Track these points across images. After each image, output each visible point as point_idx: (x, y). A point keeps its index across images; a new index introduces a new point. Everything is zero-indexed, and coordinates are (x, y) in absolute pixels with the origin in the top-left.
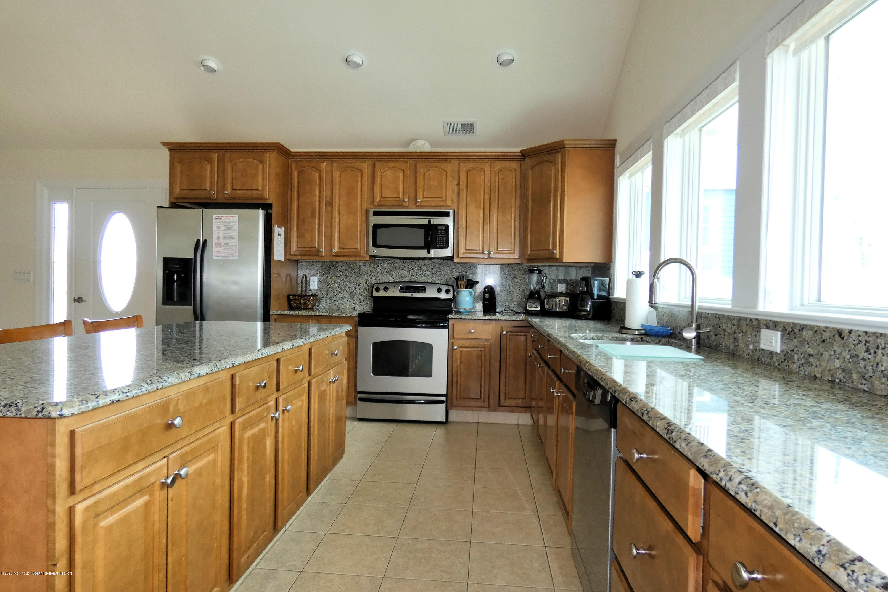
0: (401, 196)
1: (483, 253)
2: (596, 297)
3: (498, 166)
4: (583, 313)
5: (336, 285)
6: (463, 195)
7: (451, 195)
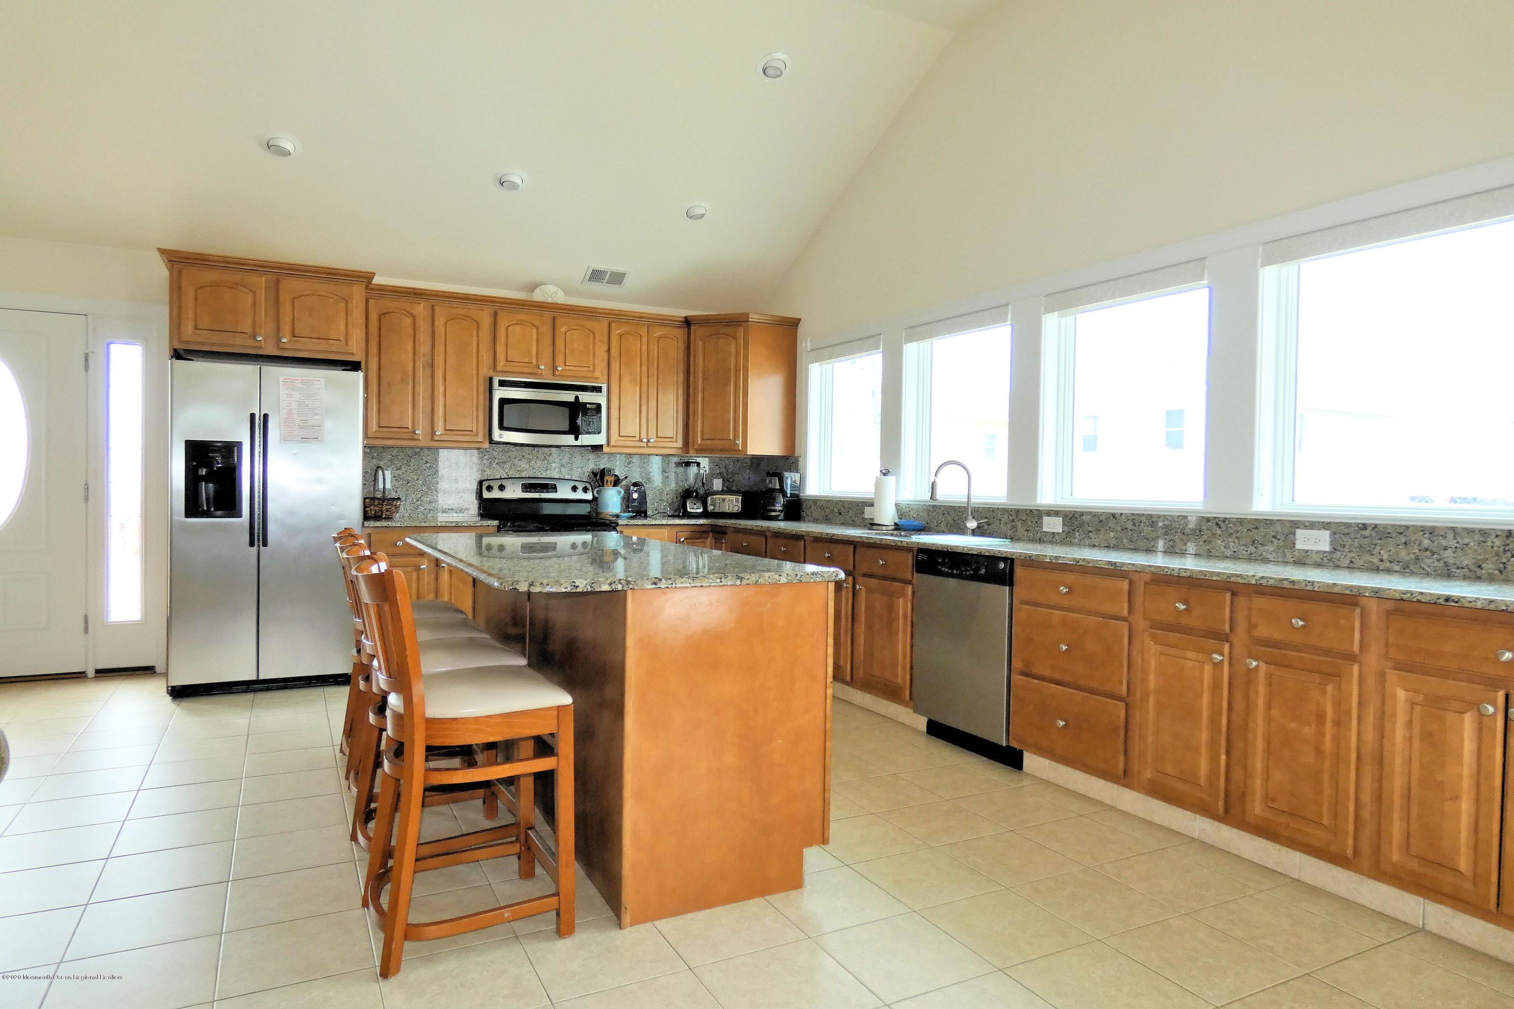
0: (534, 361)
1: (641, 441)
2: (789, 496)
3: (658, 332)
4: (773, 514)
5: (421, 482)
6: (615, 365)
7: (601, 367)
